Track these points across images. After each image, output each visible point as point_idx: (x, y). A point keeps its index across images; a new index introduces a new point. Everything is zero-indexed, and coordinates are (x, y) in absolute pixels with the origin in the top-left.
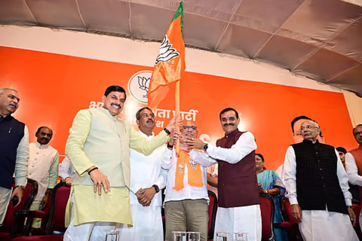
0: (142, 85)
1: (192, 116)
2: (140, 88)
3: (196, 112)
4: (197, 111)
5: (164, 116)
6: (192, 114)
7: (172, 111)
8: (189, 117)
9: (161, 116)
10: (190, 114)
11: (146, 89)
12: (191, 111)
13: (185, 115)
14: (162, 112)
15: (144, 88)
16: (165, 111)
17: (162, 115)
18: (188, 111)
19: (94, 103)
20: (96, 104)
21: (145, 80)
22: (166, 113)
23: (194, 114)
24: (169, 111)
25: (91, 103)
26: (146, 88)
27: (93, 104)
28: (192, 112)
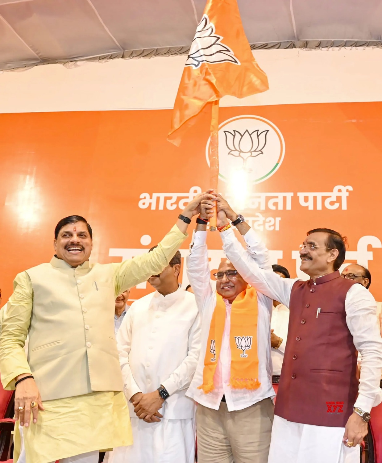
0: (233, 149)
1: (339, 199)
2: (229, 154)
3: (347, 191)
4: (350, 188)
5: (281, 207)
6: (339, 194)
7: (295, 194)
8: (332, 203)
9: (274, 208)
10: (334, 195)
11: (241, 154)
12: (337, 188)
13: (324, 198)
14: (277, 197)
15: (236, 153)
16: (281, 195)
17: (276, 204)
18: (332, 191)
19: (147, 195)
20: (151, 198)
21: (238, 136)
22: (285, 198)
23: (344, 195)
24: (289, 195)
25: (142, 196)
26: (241, 151)
27: (145, 198)
28: (340, 191)
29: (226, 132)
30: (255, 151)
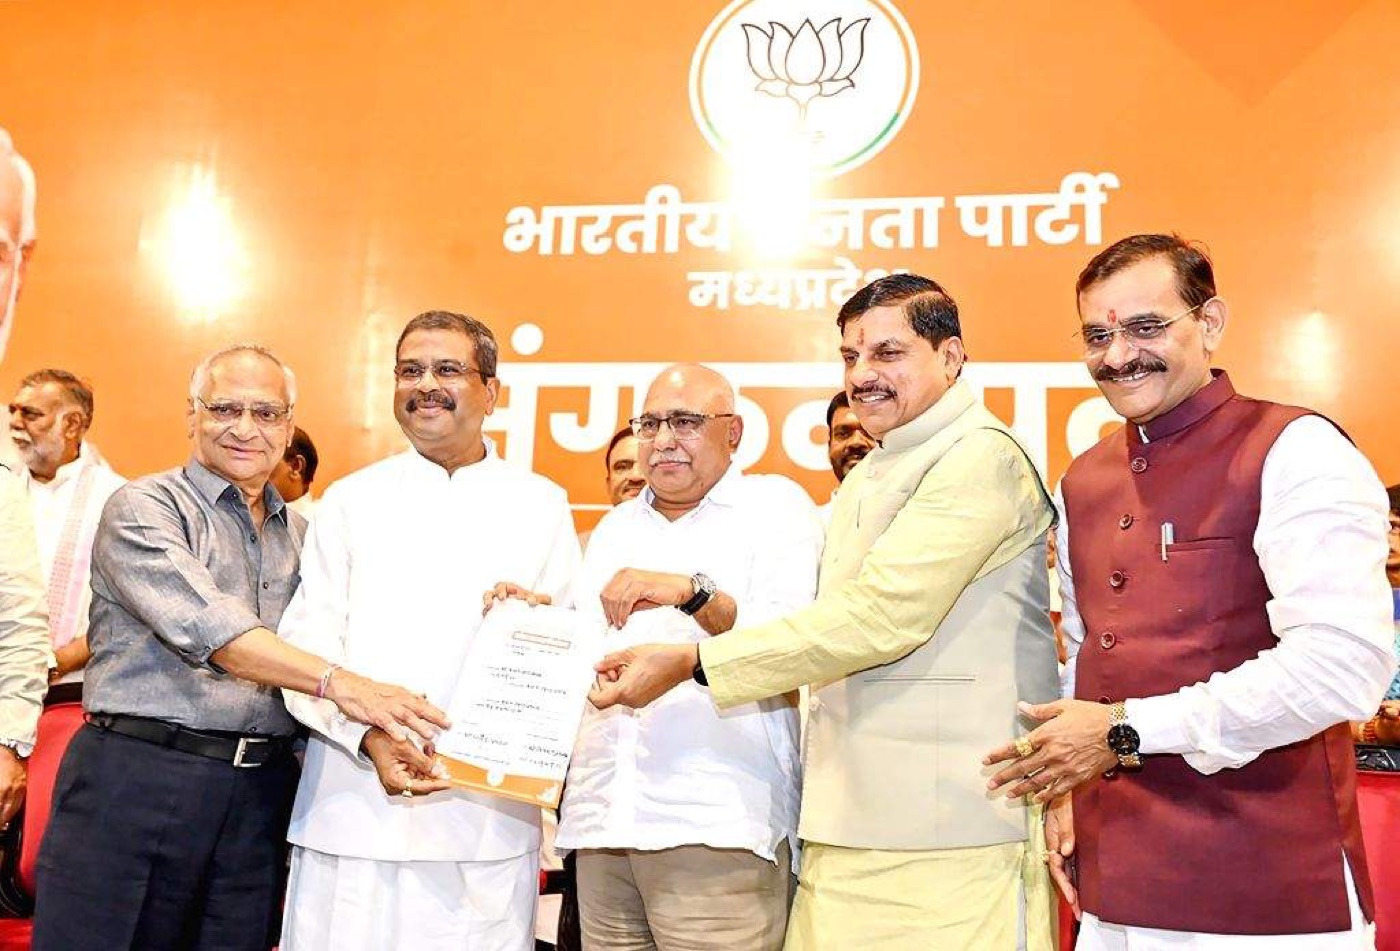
0: (770, 75)
1: (1078, 214)
2: (757, 89)
3: (1103, 188)
4: (1111, 180)
5: (907, 241)
6: (1078, 199)
7: (950, 202)
8: (1057, 226)
9: (886, 243)
10: (1061, 202)
11: (793, 89)
12: (1070, 181)
13: (1033, 212)
14: (896, 211)
15: (779, 87)
16: (907, 205)
17: (893, 232)
18: (1056, 189)
19: (526, 212)
20: (538, 220)
21: (782, 37)
22: (919, 214)
23: (1094, 201)
24: (932, 205)
25: (514, 215)
26: (791, 82)
27: (521, 221)
28: (1080, 189)
29: (747, 28)
30: (832, 79)
